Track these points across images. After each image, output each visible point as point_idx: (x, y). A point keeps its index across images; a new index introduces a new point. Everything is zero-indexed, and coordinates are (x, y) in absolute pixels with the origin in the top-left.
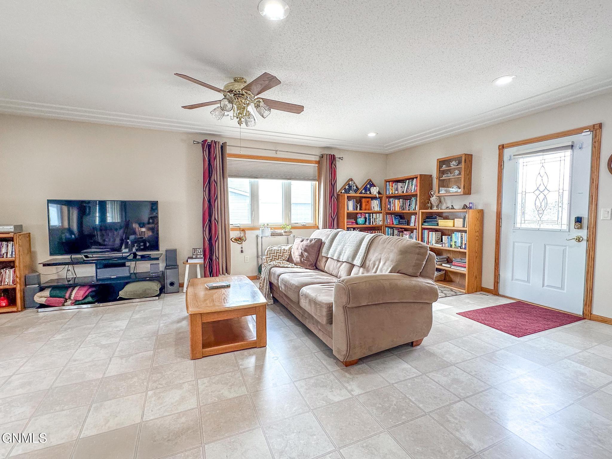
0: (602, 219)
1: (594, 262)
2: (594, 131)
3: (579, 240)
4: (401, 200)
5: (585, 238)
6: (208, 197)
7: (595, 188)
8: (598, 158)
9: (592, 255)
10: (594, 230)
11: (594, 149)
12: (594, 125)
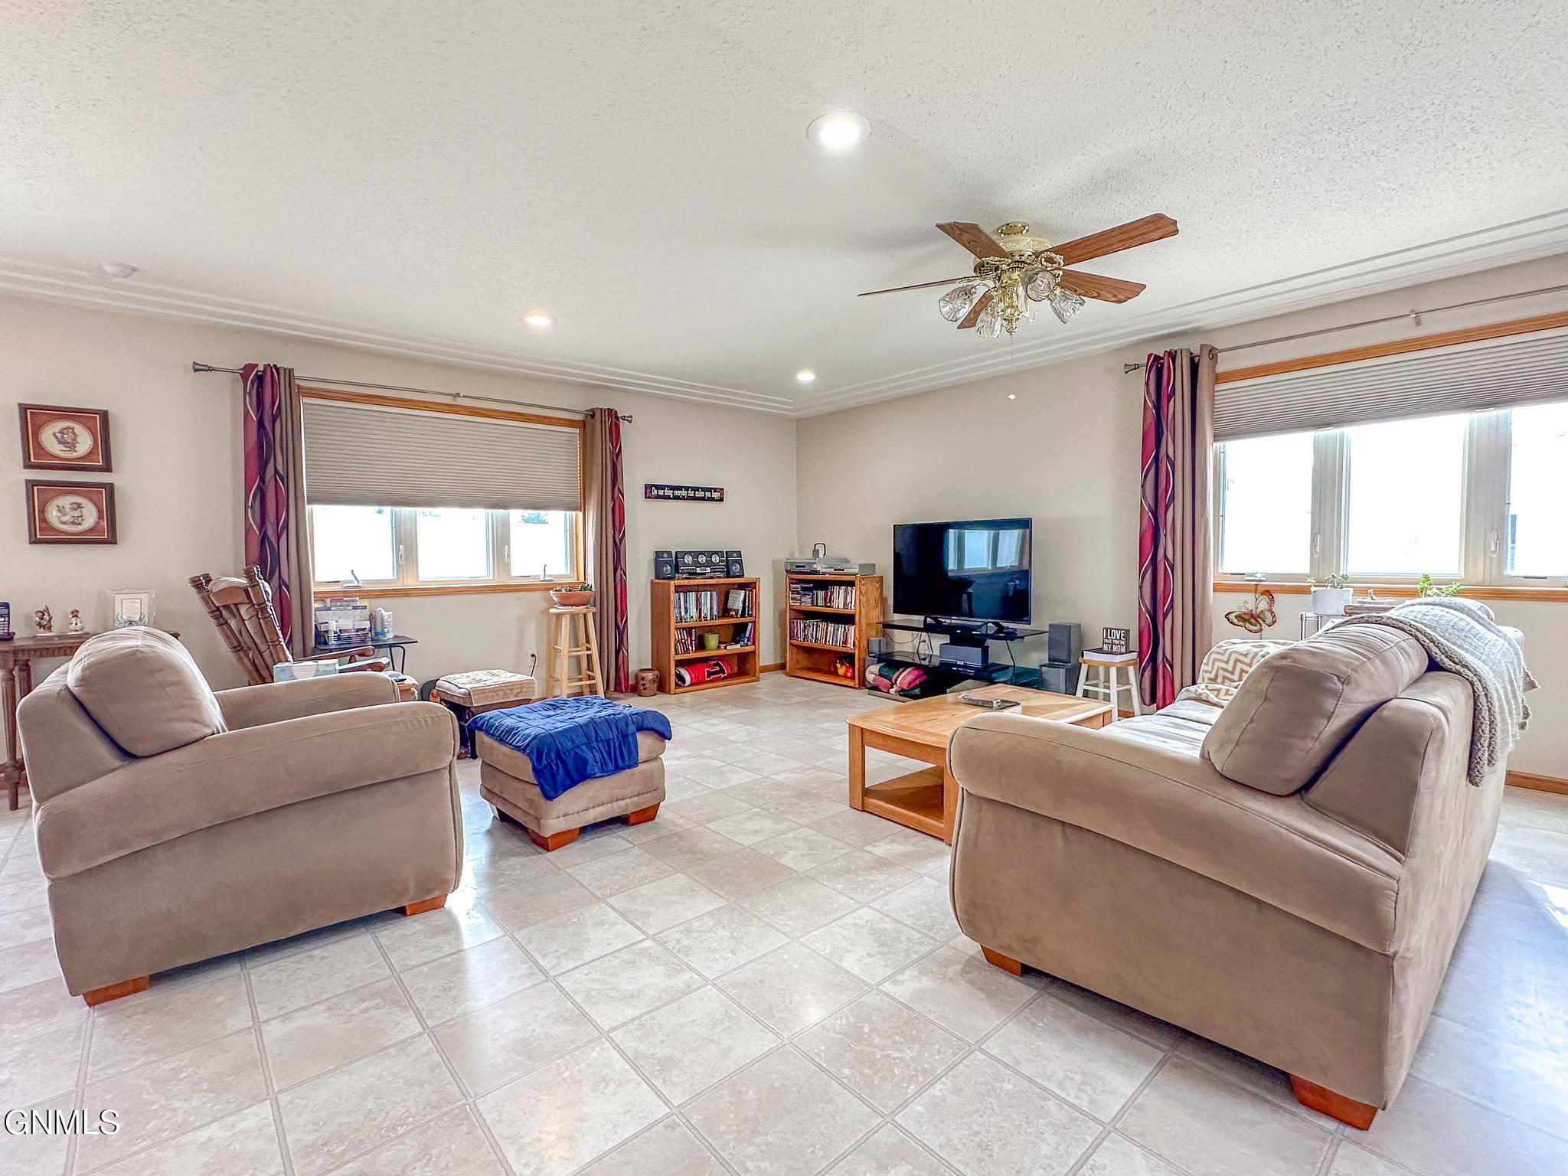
6: (1151, 503)
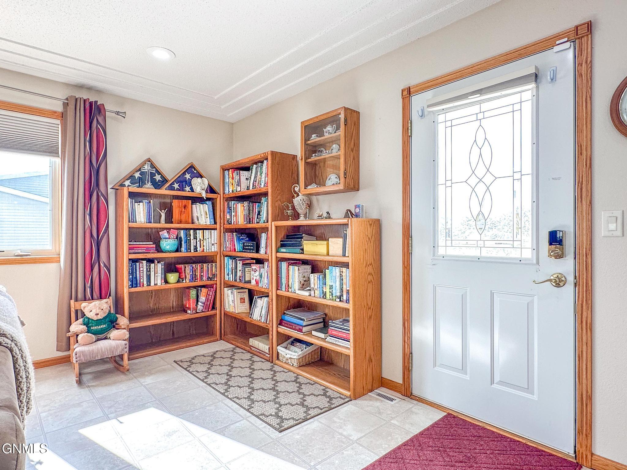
0: (603, 236)
1: (591, 333)
2: (577, 41)
3: (559, 282)
4: (246, 204)
5: (571, 279)
7: (586, 165)
8: (588, 99)
9: (587, 318)
10: (589, 260)
11: (579, 80)
12: (577, 27)
